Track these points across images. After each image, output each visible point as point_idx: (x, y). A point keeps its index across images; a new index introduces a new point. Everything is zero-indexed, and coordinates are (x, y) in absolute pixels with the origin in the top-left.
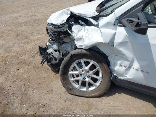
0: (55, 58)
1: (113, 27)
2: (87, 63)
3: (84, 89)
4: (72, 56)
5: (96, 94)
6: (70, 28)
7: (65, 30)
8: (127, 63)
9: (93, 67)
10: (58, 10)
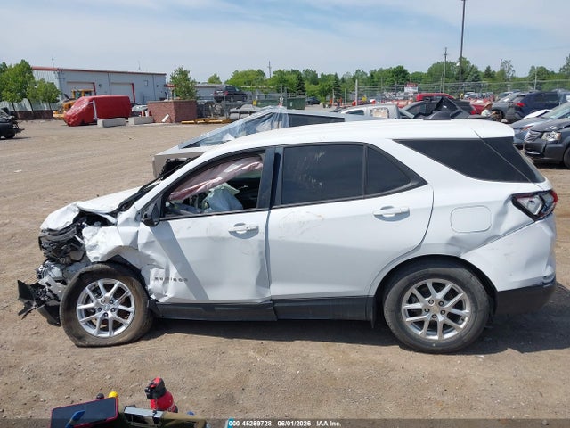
0: (55, 295)
1: (136, 224)
2: (108, 287)
3: (106, 335)
4: (81, 275)
5: (126, 338)
6: (79, 232)
7: (71, 237)
8: (162, 273)
9: (120, 291)
10: (58, 208)
